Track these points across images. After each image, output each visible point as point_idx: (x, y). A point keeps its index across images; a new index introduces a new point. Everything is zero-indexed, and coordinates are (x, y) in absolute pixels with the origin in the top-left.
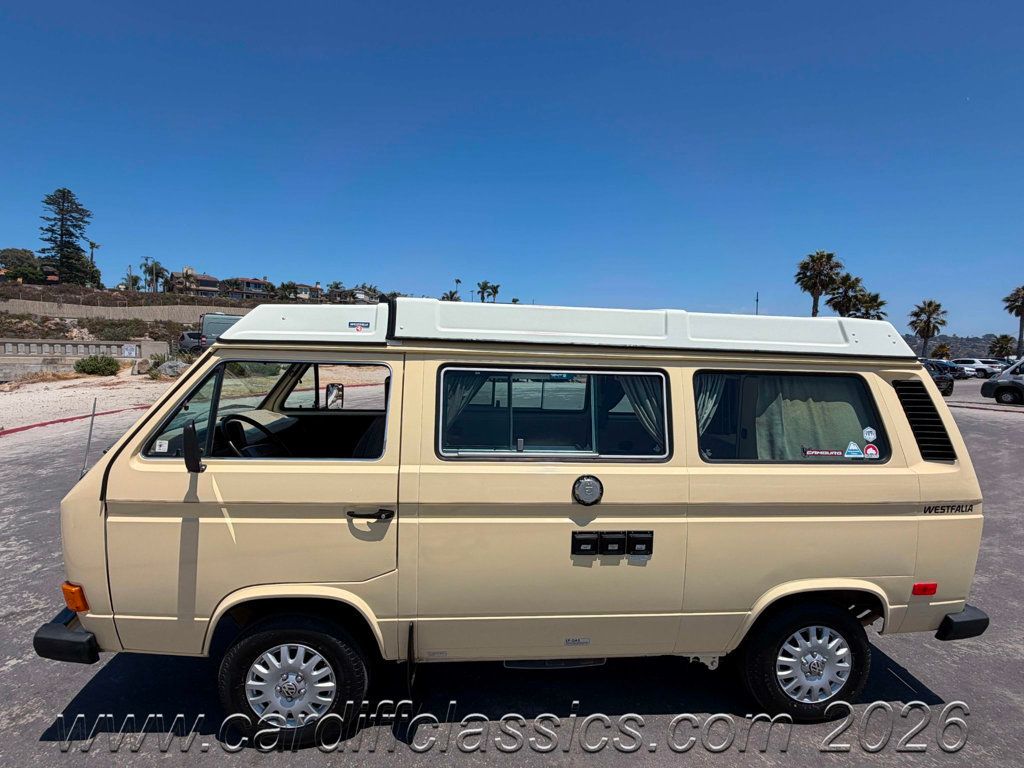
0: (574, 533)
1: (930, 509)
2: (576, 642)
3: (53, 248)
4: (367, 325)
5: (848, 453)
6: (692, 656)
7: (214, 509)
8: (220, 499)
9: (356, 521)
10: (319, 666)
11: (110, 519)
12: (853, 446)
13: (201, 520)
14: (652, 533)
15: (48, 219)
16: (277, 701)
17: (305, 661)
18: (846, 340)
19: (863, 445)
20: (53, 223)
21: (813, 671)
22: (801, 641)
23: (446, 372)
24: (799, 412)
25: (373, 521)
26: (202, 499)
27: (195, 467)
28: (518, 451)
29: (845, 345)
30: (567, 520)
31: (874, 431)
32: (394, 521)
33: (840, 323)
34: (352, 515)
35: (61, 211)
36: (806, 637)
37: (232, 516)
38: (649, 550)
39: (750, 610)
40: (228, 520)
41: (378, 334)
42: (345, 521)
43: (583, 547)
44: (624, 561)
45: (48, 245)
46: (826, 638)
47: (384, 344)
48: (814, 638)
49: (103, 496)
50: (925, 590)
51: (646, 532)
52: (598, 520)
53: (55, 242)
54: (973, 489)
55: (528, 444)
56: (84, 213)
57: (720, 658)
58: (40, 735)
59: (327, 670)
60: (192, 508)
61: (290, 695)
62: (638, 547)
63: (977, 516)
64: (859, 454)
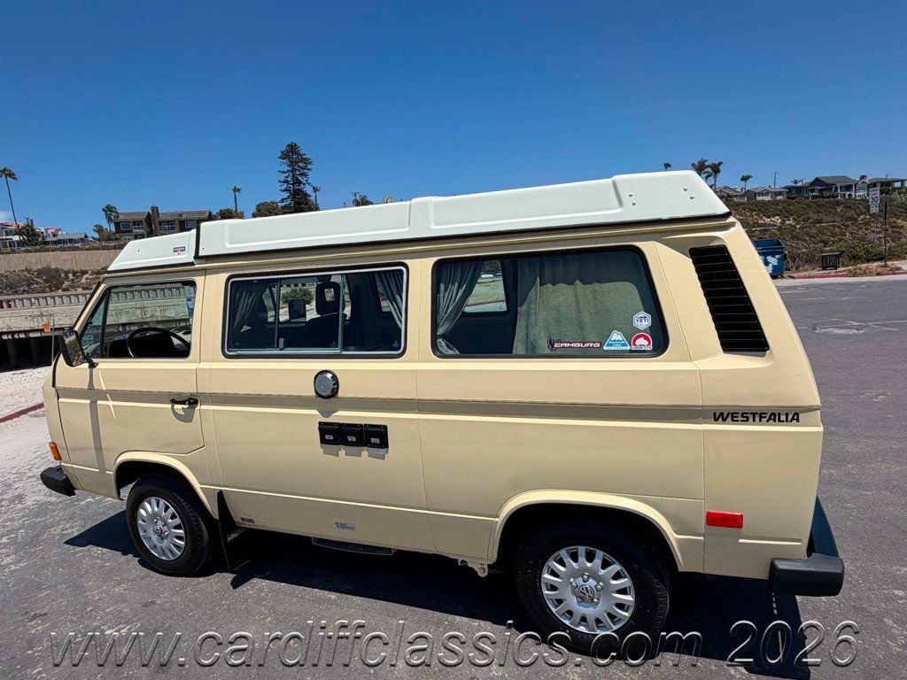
0: (320, 423)
1: (720, 416)
2: (343, 526)
3: (289, 197)
4: (183, 249)
5: (609, 345)
6: (460, 559)
7: (103, 395)
8: (104, 388)
9: (177, 406)
10: (173, 517)
11: (61, 400)
12: (616, 336)
13: (99, 402)
14: (385, 427)
15: (284, 172)
16: (155, 538)
17: (165, 511)
18: (621, 203)
19: (632, 334)
20: (287, 174)
21: (584, 597)
22: (568, 560)
23: (233, 283)
24: (562, 299)
25: (185, 406)
26: (96, 388)
27: (92, 366)
28: (281, 350)
29: (619, 210)
30: (315, 412)
31: (649, 317)
32: (198, 408)
33: (614, 184)
34: (174, 402)
35: (292, 164)
36: (575, 557)
37: (113, 400)
38: (384, 444)
39: (497, 516)
40: (111, 403)
41: (188, 256)
42: (169, 406)
43: (327, 437)
44: (365, 452)
45: (286, 195)
46: (598, 561)
47: (192, 264)
48: (582, 559)
49: (54, 385)
50: (724, 521)
51: (379, 426)
52: (340, 413)
53: (289, 191)
54: (806, 390)
55: (288, 345)
56: (307, 161)
57: (489, 566)
58: (65, 540)
59: (177, 521)
60: (92, 393)
61: (161, 535)
62: (373, 440)
63: (812, 428)
64: (624, 345)
